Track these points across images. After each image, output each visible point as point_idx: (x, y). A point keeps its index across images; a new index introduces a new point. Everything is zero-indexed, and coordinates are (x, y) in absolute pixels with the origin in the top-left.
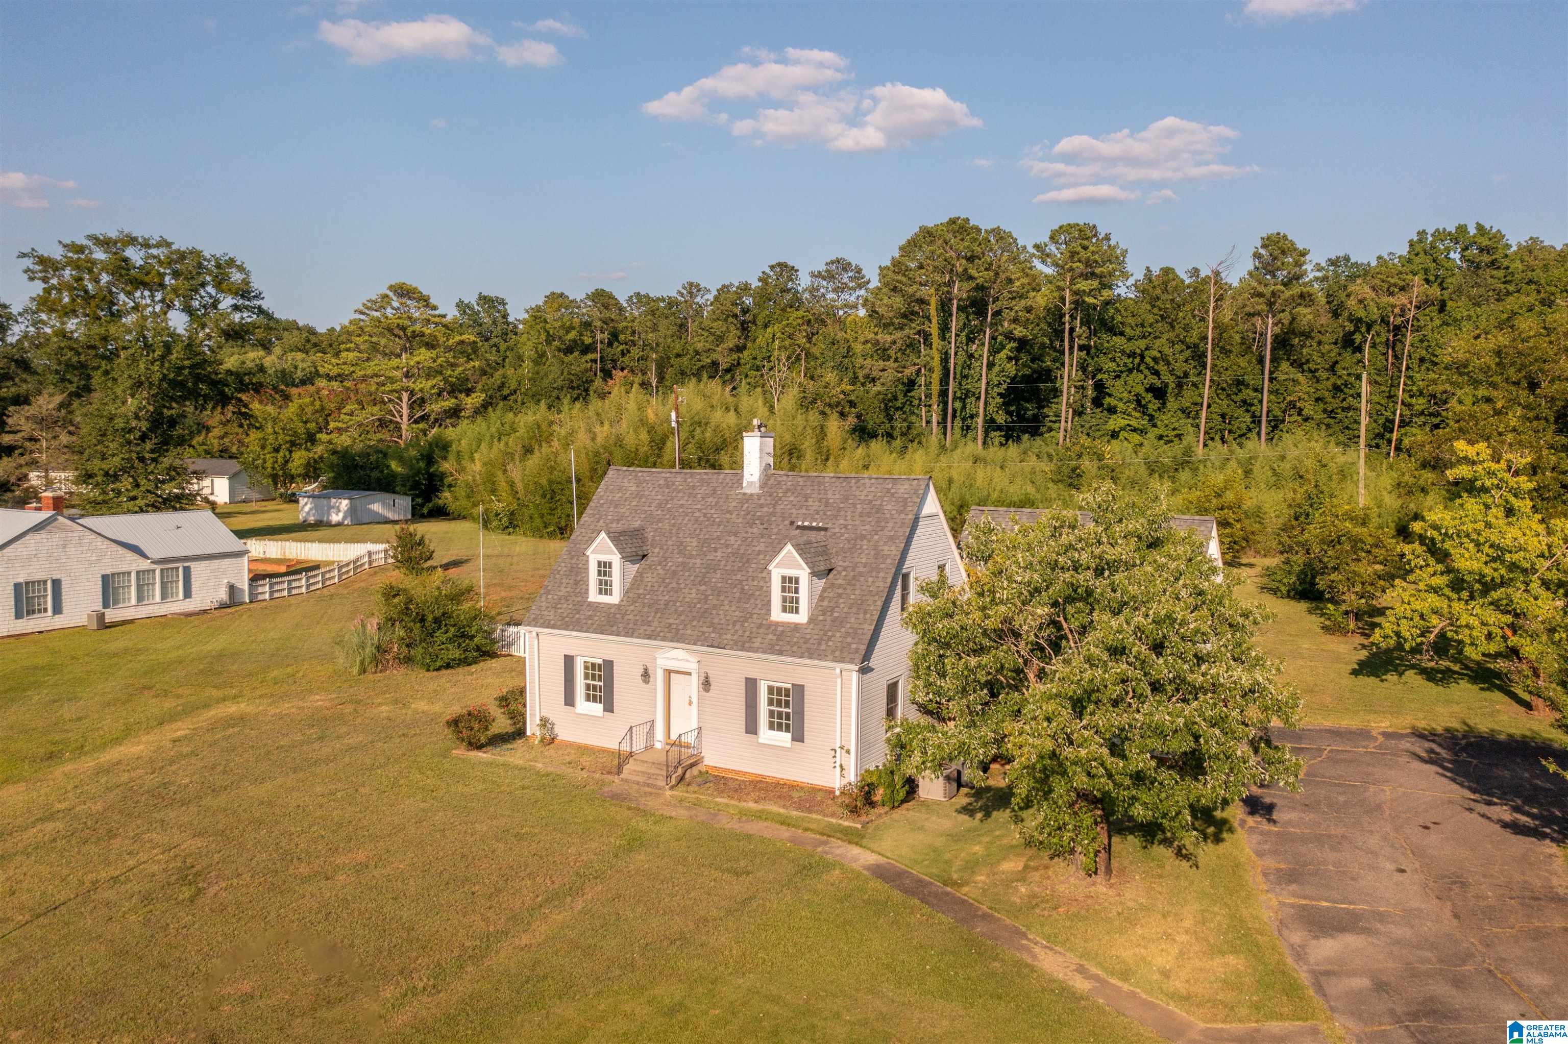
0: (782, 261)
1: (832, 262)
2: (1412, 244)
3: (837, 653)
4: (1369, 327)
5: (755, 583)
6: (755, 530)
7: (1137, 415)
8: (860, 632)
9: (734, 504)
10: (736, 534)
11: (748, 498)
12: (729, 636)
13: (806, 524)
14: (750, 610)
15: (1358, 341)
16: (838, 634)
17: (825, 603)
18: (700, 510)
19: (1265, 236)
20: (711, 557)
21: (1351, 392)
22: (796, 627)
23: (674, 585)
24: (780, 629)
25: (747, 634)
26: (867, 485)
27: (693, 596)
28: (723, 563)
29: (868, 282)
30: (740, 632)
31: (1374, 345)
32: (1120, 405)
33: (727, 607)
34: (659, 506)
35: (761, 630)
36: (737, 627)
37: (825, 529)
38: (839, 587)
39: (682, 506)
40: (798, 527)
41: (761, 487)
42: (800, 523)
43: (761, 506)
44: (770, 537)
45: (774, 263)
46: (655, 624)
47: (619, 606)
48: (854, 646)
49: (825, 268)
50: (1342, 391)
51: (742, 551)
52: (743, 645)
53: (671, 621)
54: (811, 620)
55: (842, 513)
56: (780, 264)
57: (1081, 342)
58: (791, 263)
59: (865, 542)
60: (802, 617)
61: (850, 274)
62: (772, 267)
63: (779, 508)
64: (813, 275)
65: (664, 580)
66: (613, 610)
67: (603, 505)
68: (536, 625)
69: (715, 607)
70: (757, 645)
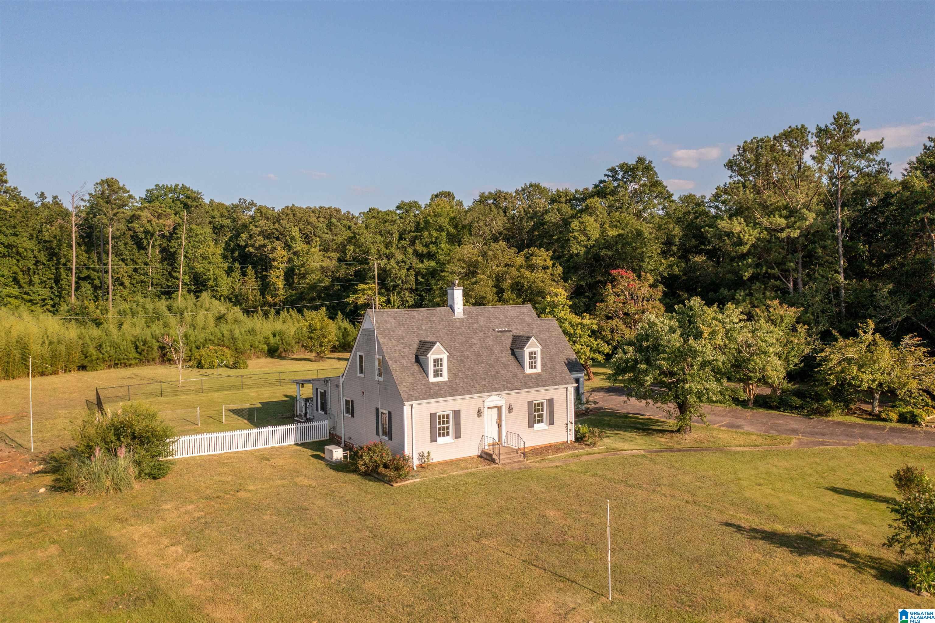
3: (564, 381)
4: (152, 236)
5: (504, 359)
8: (564, 371)
10: (473, 338)
11: (461, 321)
12: (516, 384)
13: (500, 329)
14: (514, 371)
16: (557, 374)
20: (472, 350)
21: (142, 272)
22: (539, 374)
24: (529, 377)
25: (522, 381)
27: (482, 369)
28: (480, 352)
30: (518, 382)
33: (503, 372)
34: (418, 328)
35: (526, 379)
36: (515, 379)
37: (511, 331)
39: (432, 328)
40: (498, 332)
41: (464, 315)
42: (497, 330)
43: (472, 323)
46: (477, 386)
47: (450, 381)
51: (484, 346)
52: (526, 386)
53: (483, 383)
54: (542, 370)
55: (510, 323)
60: (538, 369)
63: (481, 324)
65: (460, 364)
66: (448, 384)
67: (384, 331)
68: (412, 400)
69: (497, 372)
70: (531, 385)
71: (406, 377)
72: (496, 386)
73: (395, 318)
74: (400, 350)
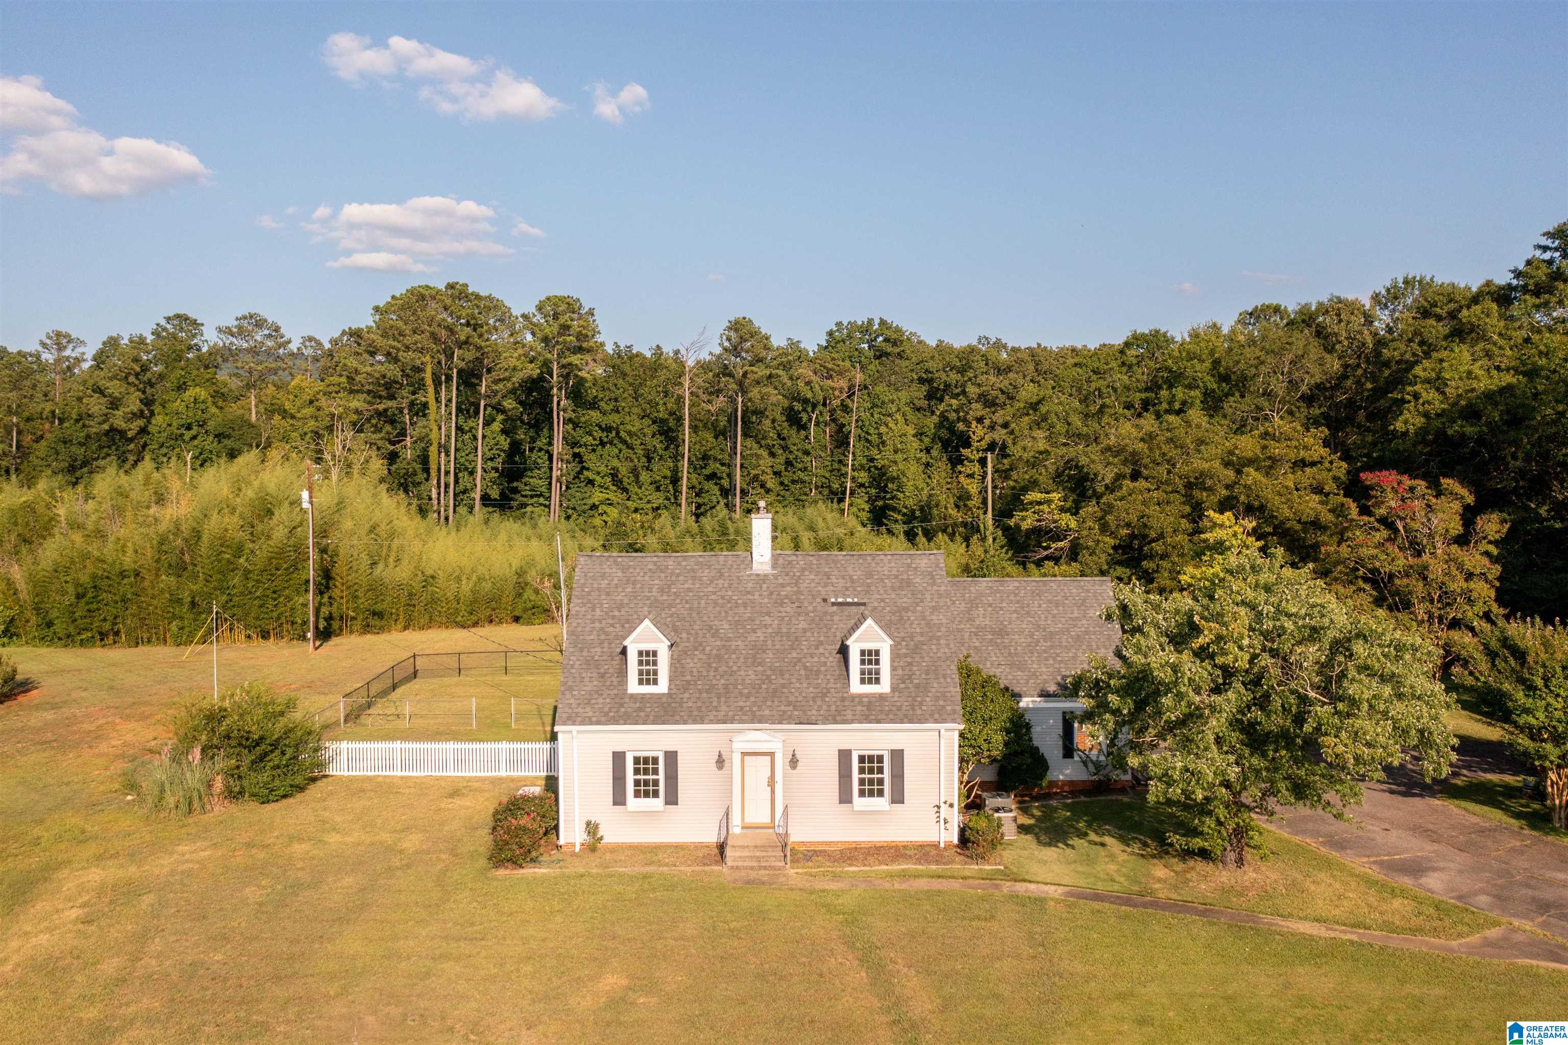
0: (181, 312)
1: (245, 318)
2: (830, 334)
3: (936, 716)
4: (814, 406)
5: (816, 659)
6: (788, 609)
7: (615, 488)
8: (948, 694)
9: (750, 585)
10: (768, 614)
11: (762, 579)
12: (814, 712)
13: (840, 600)
14: (824, 685)
15: (804, 420)
16: (928, 699)
17: (900, 672)
18: (714, 593)
19: (732, 319)
20: (752, 637)
21: (800, 466)
22: (881, 697)
23: (724, 668)
24: (865, 700)
25: (833, 708)
26: (886, 561)
27: (753, 677)
28: (769, 642)
29: (289, 342)
30: (825, 707)
31: (817, 424)
32: (598, 478)
33: (798, 685)
34: (662, 591)
35: (846, 703)
36: (819, 703)
37: (864, 604)
38: (906, 656)
39: (689, 590)
40: (833, 604)
41: (774, 567)
42: (833, 600)
43: (783, 585)
44: (807, 614)
45: (171, 315)
46: (724, 708)
47: (669, 695)
48: (949, 708)
49: (236, 323)
50: (792, 465)
51: (784, 630)
52: (835, 717)
53: (741, 704)
54: (894, 688)
55: (873, 588)
56: (178, 316)
57: (567, 416)
58: (192, 315)
59: (910, 614)
60: (885, 686)
61: (266, 332)
62: (168, 319)
63: (803, 586)
64: (220, 330)
65: (709, 665)
66: (664, 700)
67: (589, 593)
68: (574, 724)
69: (783, 686)
70: (849, 717)
71: (587, 679)
72: (767, 712)
73: (624, 570)
74: (602, 629)
